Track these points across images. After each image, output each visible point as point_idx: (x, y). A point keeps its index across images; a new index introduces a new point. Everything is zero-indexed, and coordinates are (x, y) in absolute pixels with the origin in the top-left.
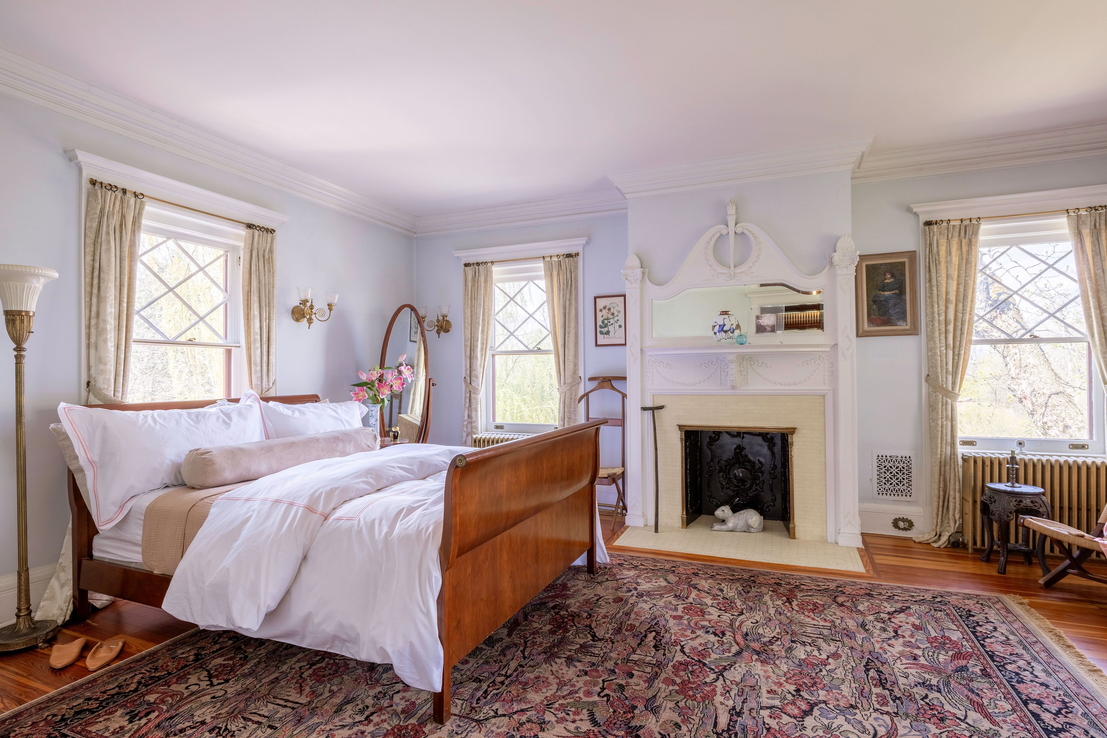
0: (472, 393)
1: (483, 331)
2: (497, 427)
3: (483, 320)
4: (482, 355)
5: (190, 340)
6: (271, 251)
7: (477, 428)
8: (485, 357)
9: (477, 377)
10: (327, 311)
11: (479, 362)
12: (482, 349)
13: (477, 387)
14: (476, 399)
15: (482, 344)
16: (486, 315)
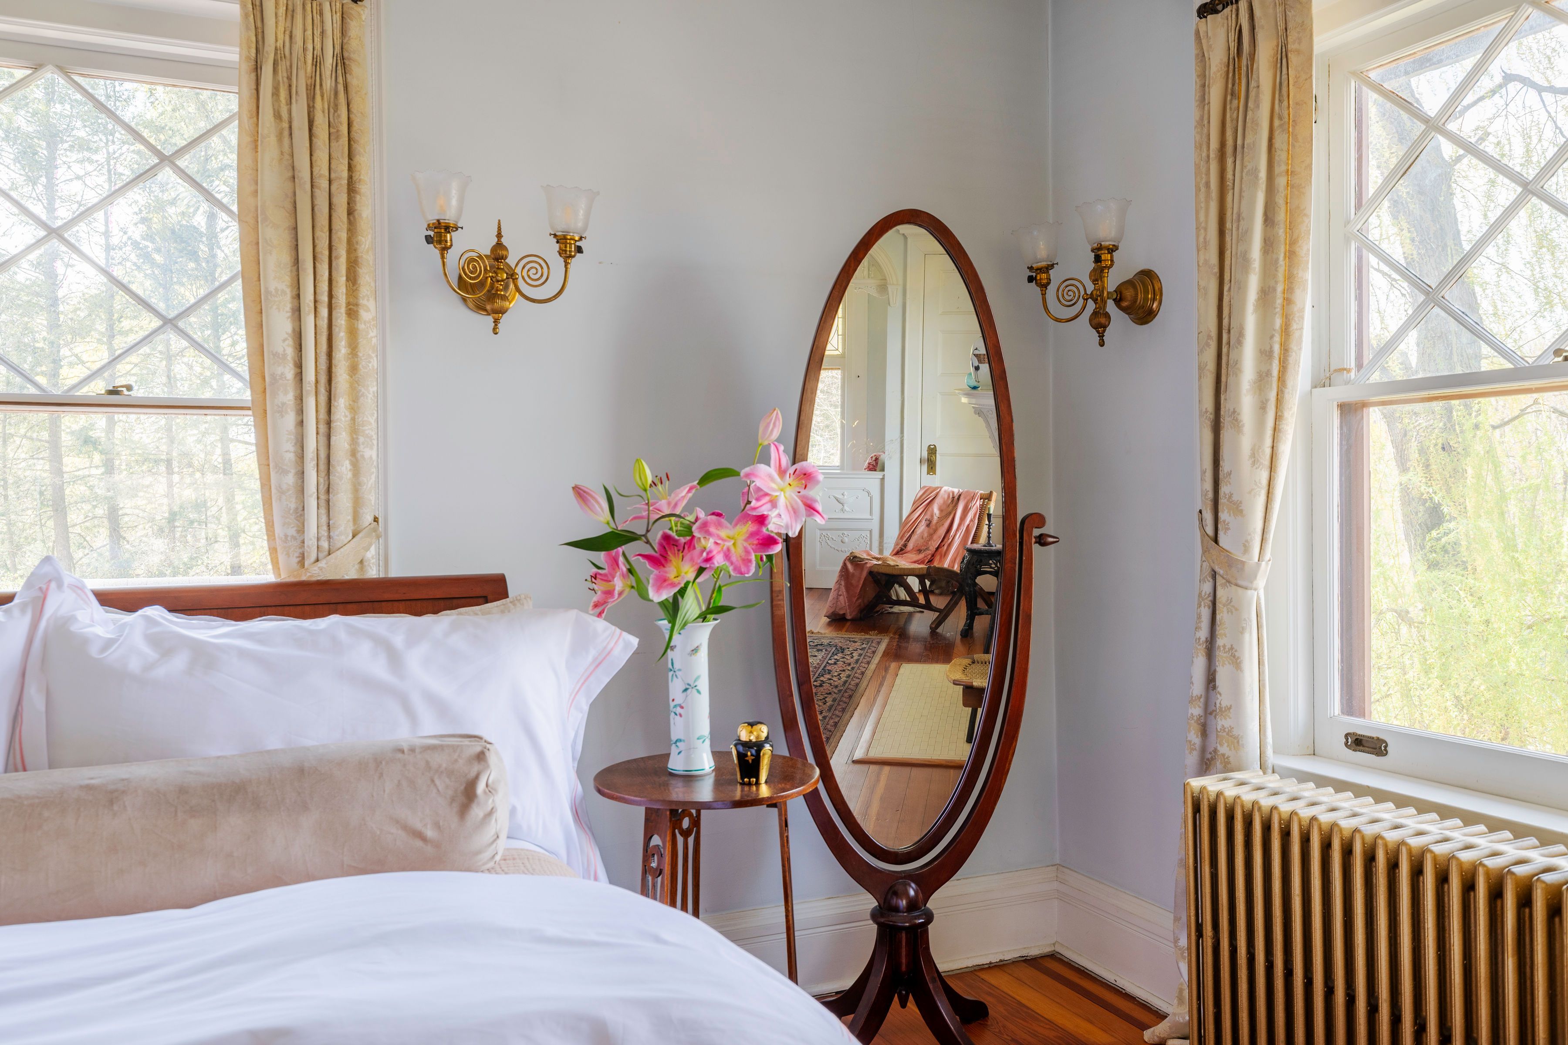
0: (1219, 581)
1: (1266, 294)
2: (1358, 742)
3: (1268, 244)
4: (1262, 407)
5: (114, 392)
6: (343, 62)
7: (1236, 741)
8: (1278, 418)
9: (1238, 509)
10: (557, 263)
11: (1246, 442)
12: (1262, 377)
13: (1237, 555)
14: (1235, 609)
15: (1265, 354)
16: (1281, 216)
